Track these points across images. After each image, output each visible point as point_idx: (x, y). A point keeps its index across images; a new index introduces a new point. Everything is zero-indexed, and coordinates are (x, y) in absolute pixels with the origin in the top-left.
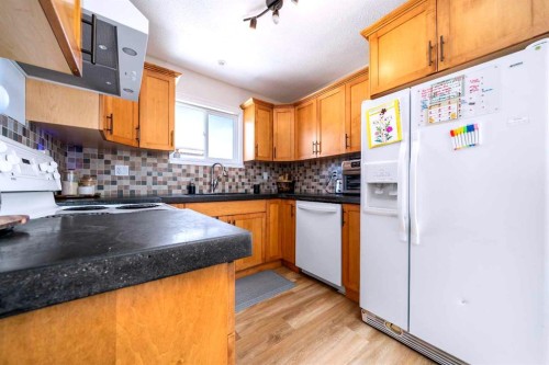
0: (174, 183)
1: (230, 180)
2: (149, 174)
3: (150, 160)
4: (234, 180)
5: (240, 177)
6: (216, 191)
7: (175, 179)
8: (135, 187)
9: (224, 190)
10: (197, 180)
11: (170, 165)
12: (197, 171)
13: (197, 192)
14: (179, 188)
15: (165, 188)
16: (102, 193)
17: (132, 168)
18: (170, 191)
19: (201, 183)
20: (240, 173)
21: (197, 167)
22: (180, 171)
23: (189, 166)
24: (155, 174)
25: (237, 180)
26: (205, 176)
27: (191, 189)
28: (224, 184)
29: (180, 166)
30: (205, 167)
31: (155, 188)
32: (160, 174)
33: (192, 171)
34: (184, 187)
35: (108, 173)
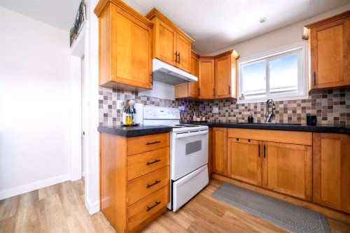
0: (240, 116)
1: (290, 112)
2: (227, 111)
3: (227, 104)
4: (294, 112)
5: (304, 108)
6: (273, 122)
7: (240, 113)
8: (221, 118)
9: (281, 121)
10: (256, 113)
11: (237, 105)
12: (256, 107)
13: (255, 121)
14: (243, 119)
15: (235, 118)
16: (209, 120)
17: (219, 109)
18: (238, 121)
19: (259, 115)
20: (303, 105)
21: (256, 104)
22: (243, 108)
23: (249, 104)
24: (229, 111)
25: (299, 111)
26: (262, 110)
27: (251, 119)
28: (281, 115)
29: (243, 105)
30: (262, 104)
31: (229, 118)
32: (232, 111)
33: (252, 107)
34: (246, 118)
35: (211, 112)
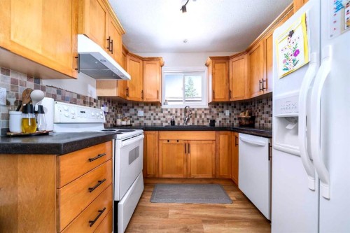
0: (164, 119)
1: (198, 117)
2: (152, 115)
3: (152, 108)
4: (201, 117)
5: (205, 114)
6: (189, 124)
7: (164, 117)
8: (146, 122)
9: (193, 123)
10: (176, 117)
11: (162, 109)
12: (176, 112)
13: (176, 124)
14: (167, 122)
15: (159, 122)
16: (133, 124)
17: (145, 112)
18: (162, 124)
19: (179, 119)
20: (206, 112)
21: (177, 109)
22: (167, 112)
23: (172, 109)
24: (154, 114)
25: (203, 117)
26: (181, 115)
27: (173, 123)
28: (193, 119)
29: (167, 110)
30: (181, 109)
31: (155, 122)
32: (157, 115)
33: (174, 112)
34: (169, 122)
35: (136, 115)
